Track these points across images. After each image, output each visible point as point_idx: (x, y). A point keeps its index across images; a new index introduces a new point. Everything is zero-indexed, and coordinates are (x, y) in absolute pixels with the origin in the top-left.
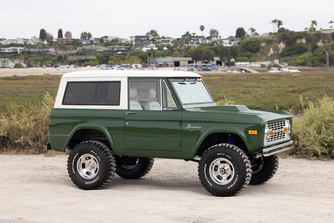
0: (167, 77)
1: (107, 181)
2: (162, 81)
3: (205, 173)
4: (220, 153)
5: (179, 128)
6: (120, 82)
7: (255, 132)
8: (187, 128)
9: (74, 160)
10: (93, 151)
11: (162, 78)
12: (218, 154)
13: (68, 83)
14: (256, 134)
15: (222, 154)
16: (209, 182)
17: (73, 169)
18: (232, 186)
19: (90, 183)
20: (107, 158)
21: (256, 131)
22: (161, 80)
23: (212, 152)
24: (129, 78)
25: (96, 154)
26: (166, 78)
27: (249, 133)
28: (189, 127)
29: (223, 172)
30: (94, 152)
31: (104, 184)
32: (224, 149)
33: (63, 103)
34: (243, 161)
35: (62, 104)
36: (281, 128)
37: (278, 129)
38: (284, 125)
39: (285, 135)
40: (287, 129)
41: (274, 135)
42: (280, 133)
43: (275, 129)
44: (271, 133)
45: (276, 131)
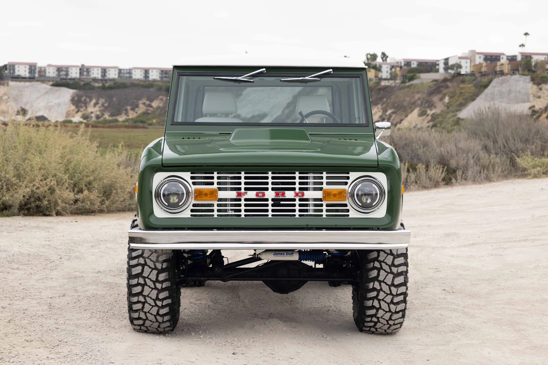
36: (300, 189)
37: (273, 189)
38: (328, 183)
39: (348, 211)
40: (341, 193)
41: (243, 202)
42: (297, 202)
43: (247, 189)
44: (200, 195)
45: (252, 194)
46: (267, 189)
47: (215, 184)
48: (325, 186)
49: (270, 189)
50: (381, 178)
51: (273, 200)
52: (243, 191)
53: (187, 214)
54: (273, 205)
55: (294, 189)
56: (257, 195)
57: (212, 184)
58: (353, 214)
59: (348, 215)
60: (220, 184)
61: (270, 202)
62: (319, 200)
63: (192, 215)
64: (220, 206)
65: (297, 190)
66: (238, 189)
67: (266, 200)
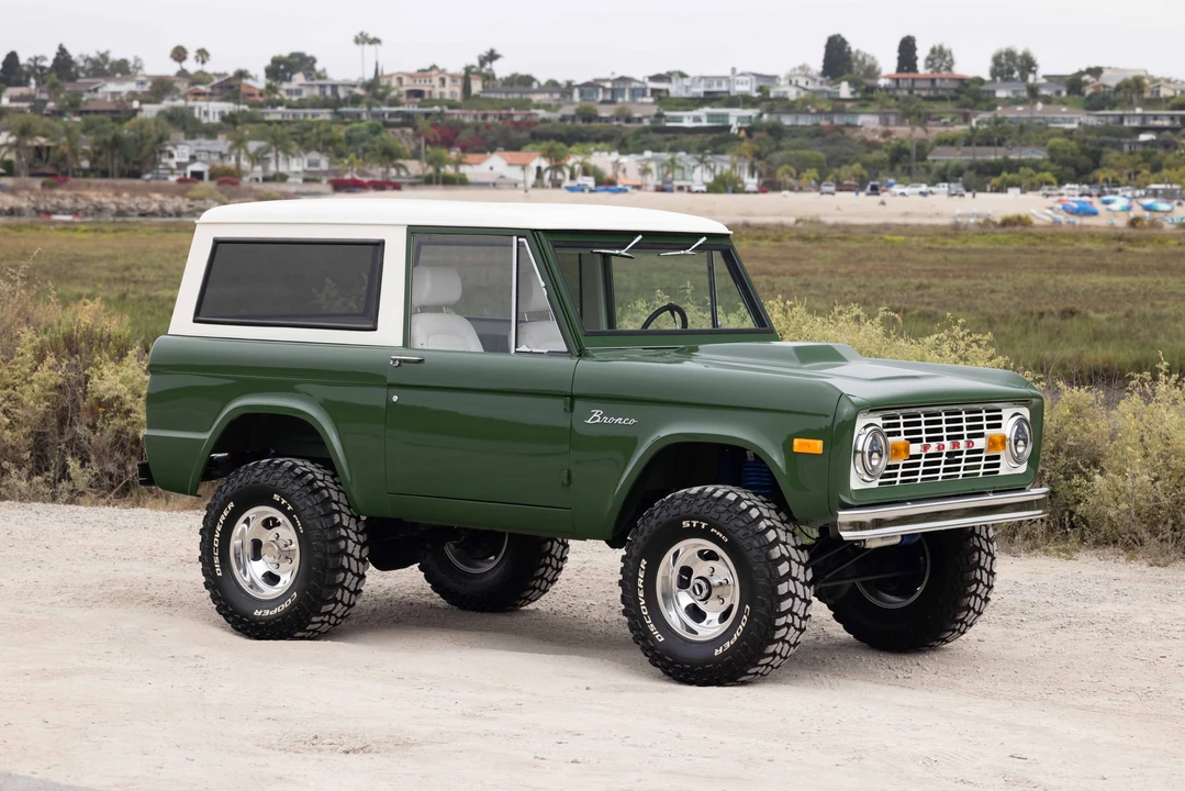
0: (536, 230)
2: (518, 242)
3: (641, 594)
4: (690, 519)
5: (562, 421)
6: (380, 245)
7: (817, 446)
8: (589, 421)
9: (219, 528)
10: (282, 496)
11: (520, 233)
12: (686, 524)
13: (217, 243)
15: (699, 526)
16: (652, 627)
17: (216, 560)
18: (728, 645)
19: (267, 612)
20: (326, 522)
21: (819, 443)
22: (515, 238)
23: (664, 513)
24: (414, 232)
25: (290, 508)
26: (534, 231)
27: (795, 450)
28: (596, 418)
29: (701, 591)
30: (284, 502)
31: (315, 619)
32: (705, 507)
33: (199, 317)
34: (768, 556)
35: (195, 321)
36: (970, 436)
37: (949, 438)
38: (989, 426)
39: (998, 465)
40: (1004, 441)
41: (923, 460)
42: (964, 456)
43: (928, 439)
44: (896, 451)
45: (933, 447)
46: (942, 439)
47: (902, 433)
48: (986, 430)
49: (945, 438)
50: (1026, 412)
51: (948, 454)
52: (925, 442)
53: (875, 485)
54: (947, 462)
55: (962, 437)
56: (939, 448)
57: (899, 434)
58: (1003, 470)
59: (997, 472)
60: (906, 433)
61: (944, 458)
62: (980, 451)
63: (880, 484)
64: (905, 466)
65: (966, 438)
66: (920, 440)
67: (940, 455)
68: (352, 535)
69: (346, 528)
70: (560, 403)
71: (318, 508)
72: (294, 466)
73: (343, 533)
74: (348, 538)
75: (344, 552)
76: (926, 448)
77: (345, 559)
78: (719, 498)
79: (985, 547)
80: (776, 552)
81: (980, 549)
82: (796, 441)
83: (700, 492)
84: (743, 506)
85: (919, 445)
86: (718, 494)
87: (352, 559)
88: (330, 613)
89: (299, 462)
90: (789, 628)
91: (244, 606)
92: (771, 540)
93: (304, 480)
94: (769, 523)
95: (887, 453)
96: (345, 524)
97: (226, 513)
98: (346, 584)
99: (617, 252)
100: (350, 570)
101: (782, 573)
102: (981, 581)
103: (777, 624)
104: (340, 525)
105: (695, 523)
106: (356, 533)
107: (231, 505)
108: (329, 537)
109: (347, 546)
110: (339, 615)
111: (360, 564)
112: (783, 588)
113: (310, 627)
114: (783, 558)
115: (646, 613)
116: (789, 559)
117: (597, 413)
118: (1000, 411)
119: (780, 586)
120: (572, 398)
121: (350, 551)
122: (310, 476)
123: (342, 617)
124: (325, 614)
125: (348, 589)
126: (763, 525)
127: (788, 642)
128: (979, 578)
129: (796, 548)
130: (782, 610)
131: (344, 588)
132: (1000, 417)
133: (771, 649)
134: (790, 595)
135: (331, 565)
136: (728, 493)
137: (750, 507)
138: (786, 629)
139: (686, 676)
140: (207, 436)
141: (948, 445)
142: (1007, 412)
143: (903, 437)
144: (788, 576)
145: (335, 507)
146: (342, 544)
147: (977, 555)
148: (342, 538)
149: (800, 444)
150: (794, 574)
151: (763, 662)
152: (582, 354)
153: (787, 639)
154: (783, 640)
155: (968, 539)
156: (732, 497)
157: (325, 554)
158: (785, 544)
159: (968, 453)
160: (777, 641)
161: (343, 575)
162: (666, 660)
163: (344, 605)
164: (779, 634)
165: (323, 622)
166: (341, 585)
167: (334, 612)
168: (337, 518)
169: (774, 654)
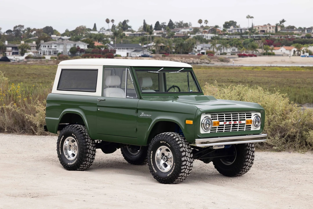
0: (131, 66)
1: (83, 163)
2: (127, 70)
3: (151, 160)
4: (162, 141)
5: (135, 115)
6: (97, 70)
7: (191, 122)
9: (61, 142)
10: (74, 134)
11: (128, 67)
12: (161, 142)
13: (62, 70)
14: (192, 123)
15: (164, 142)
16: (154, 169)
17: (60, 150)
18: (170, 173)
19: (71, 164)
20: (84, 141)
21: (192, 121)
22: (126, 68)
23: (157, 139)
24: (104, 67)
27: (186, 123)
28: (142, 115)
29: (165, 160)
30: (74, 136)
31: (81, 165)
32: (165, 138)
34: (179, 150)
35: (57, 90)
36: (240, 120)
37: (233, 120)
38: (247, 118)
39: (250, 128)
40: (251, 121)
41: (225, 126)
42: (239, 125)
43: (226, 121)
44: (215, 124)
45: (228, 123)
46: (231, 121)
47: (218, 119)
48: (246, 119)
49: (232, 120)
50: (259, 114)
51: (233, 125)
52: (225, 121)
53: (209, 132)
54: (232, 127)
55: (238, 120)
56: (229, 123)
57: (217, 119)
58: (252, 129)
59: (250, 130)
60: (219, 119)
61: (232, 126)
62: (244, 124)
63: (210, 132)
64: (218, 128)
65: (239, 121)
66: (224, 121)
67: (231, 125)
68: (91, 144)
69: (89, 142)
70: (135, 111)
71: (82, 137)
72: (78, 126)
73: (88, 144)
74: (90, 145)
75: (88, 148)
76: (225, 123)
77: (89, 150)
78: (169, 136)
79: (251, 149)
80: (182, 150)
81: (249, 150)
82: (187, 121)
83: (165, 134)
84: (174, 137)
85: (223, 122)
86: (169, 134)
87: (90, 150)
88: (85, 164)
89: (79, 126)
90: (185, 169)
91: (66, 162)
92: (180, 146)
93: (79, 130)
94: (181, 142)
95: (212, 124)
96: (89, 141)
97: (62, 138)
98: (89, 157)
99: (155, 72)
100: (90, 153)
101: (183, 155)
102: (249, 158)
103: (181, 168)
104: (87, 141)
105: (163, 142)
106: (92, 144)
107: (63, 136)
108: (84, 144)
109: (89, 147)
110: (88, 164)
111: (93, 152)
112: (183, 159)
113: (80, 168)
114: (183, 151)
115: (152, 165)
116: (185, 151)
117: (143, 113)
118: (251, 113)
119: (182, 158)
120: (137, 110)
121: (90, 148)
122: (81, 129)
123: (89, 165)
124: (84, 164)
125: (90, 158)
126: (179, 143)
127: (186, 173)
128: (249, 157)
129: (188, 148)
130: (183, 164)
131: (89, 158)
132: (251, 115)
133: (181, 174)
134: (185, 160)
135: (85, 152)
136: (171, 134)
137: (176, 138)
138: (184, 170)
139: (161, 181)
140: (58, 119)
141: (233, 122)
142: (253, 114)
143: (218, 120)
144: (185, 156)
145: (86, 137)
146: (88, 147)
147: (248, 151)
148: (88, 145)
149: (188, 122)
150: (187, 155)
151: (179, 178)
152: (141, 98)
153: (185, 172)
154: (184, 172)
155: (245, 147)
156: (172, 135)
157: (83, 149)
158: (185, 147)
159: (240, 124)
160: (182, 173)
161: (88, 154)
162: (157, 177)
163: (89, 162)
164: (183, 171)
165: (84, 166)
166: (88, 157)
167: (87, 164)
168: (87, 140)
169: (182, 176)
